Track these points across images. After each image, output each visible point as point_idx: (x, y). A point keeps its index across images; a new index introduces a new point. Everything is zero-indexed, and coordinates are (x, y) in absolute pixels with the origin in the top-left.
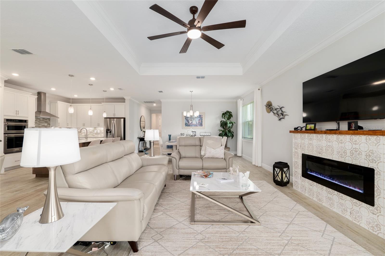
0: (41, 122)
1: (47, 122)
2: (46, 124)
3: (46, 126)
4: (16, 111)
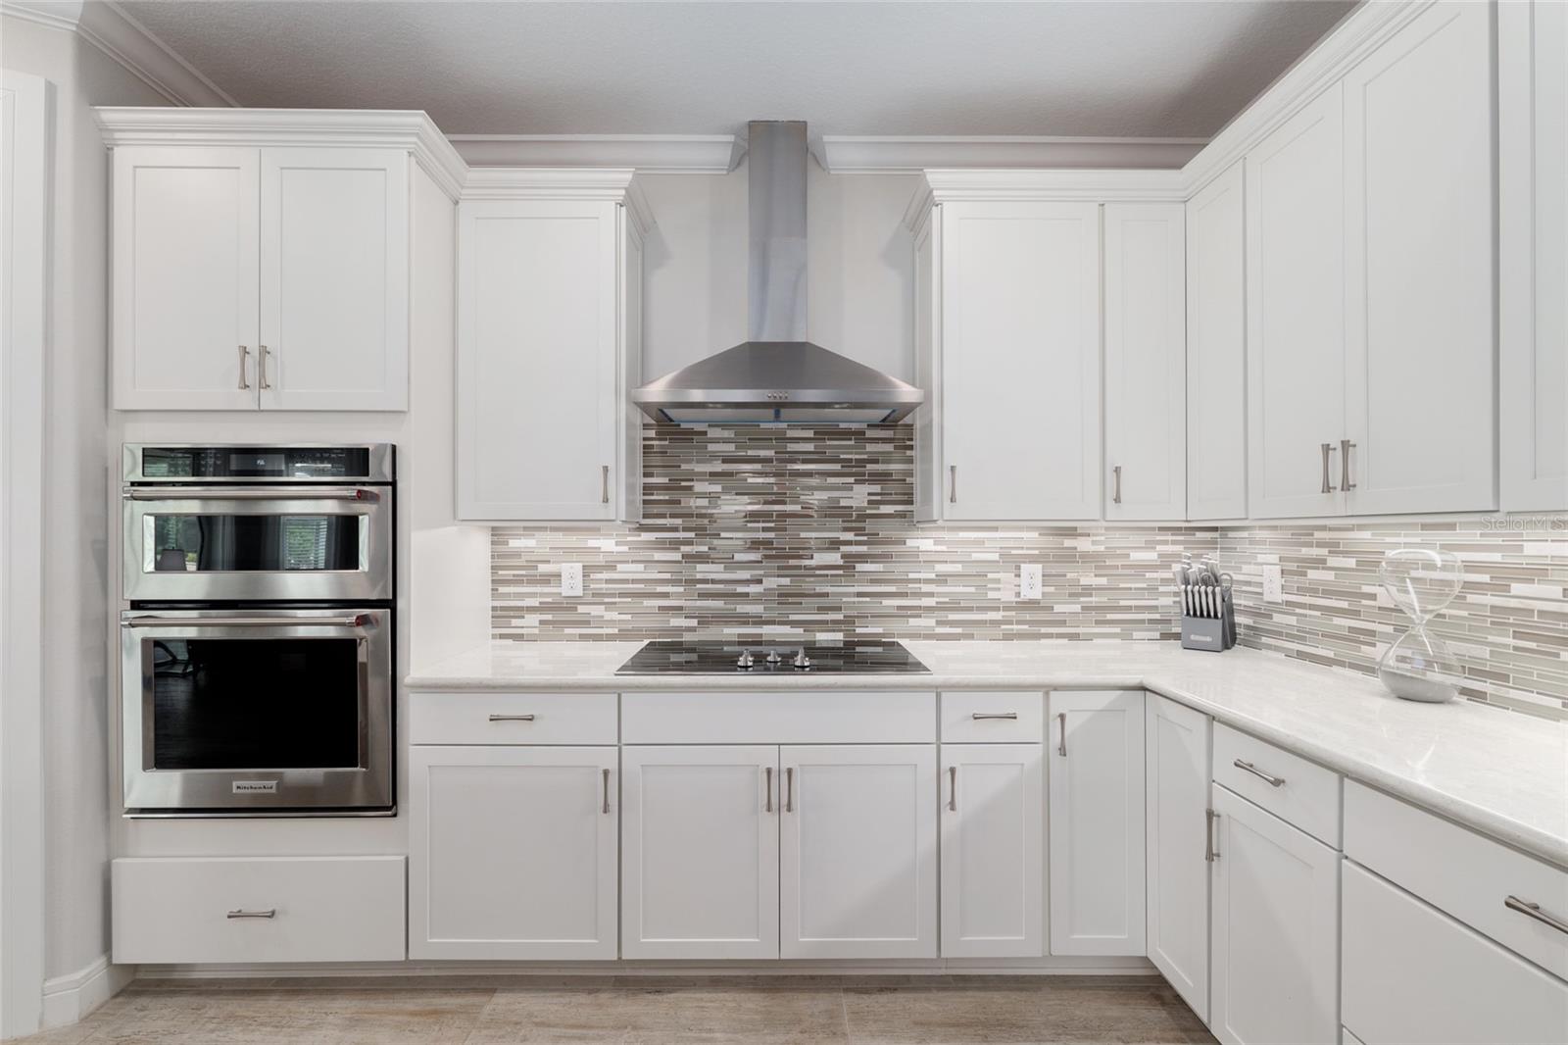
0: (790, 466)
1: (870, 467)
2: (859, 496)
3: (862, 517)
4: (245, 351)
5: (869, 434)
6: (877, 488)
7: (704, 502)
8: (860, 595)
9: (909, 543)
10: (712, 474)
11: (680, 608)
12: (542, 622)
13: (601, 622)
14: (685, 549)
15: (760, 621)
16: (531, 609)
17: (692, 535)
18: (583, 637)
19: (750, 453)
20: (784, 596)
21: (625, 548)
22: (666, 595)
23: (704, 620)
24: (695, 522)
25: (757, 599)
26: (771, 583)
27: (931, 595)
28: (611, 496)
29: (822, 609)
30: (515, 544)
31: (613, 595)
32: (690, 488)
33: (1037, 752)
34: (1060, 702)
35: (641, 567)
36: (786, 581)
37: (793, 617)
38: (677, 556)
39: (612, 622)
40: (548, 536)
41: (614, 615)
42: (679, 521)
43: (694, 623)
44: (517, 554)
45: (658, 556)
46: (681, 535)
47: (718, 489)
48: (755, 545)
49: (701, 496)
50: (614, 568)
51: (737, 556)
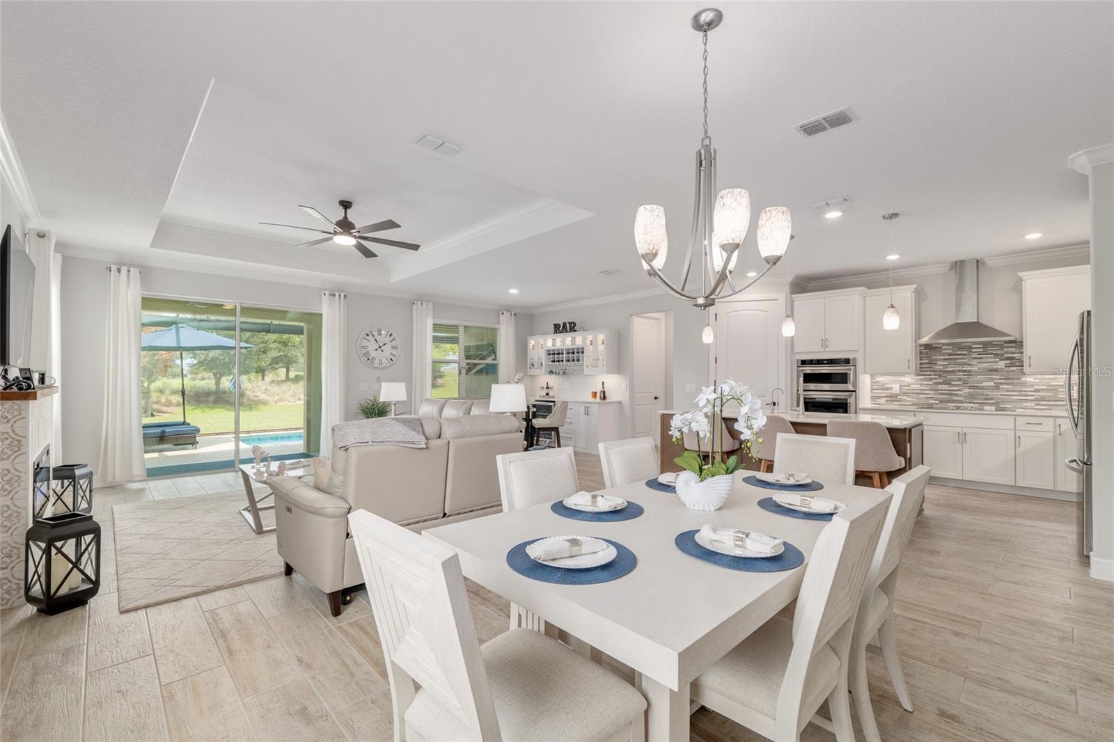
1: (1005, 355)
2: (1001, 365)
3: (1003, 371)
4: (822, 340)
5: (1005, 345)
6: (1008, 362)
7: (942, 367)
8: (1002, 395)
9: (1022, 379)
10: (944, 359)
11: (933, 398)
12: (886, 400)
13: (905, 401)
14: (934, 381)
15: (960, 402)
16: (883, 397)
17: (937, 377)
18: (899, 405)
19: (958, 352)
20: (971, 395)
21: (913, 381)
22: (928, 394)
23: (941, 401)
24: (937, 373)
25: (960, 396)
26: (966, 391)
27: (1032, 396)
28: (910, 366)
29: (986, 399)
30: (877, 379)
31: (910, 393)
32: (937, 363)
33: (1051, 435)
34: (1059, 421)
35: (919, 386)
36: (972, 390)
38: (932, 383)
39: (909, 401)
40: (889, 377)
41: (910, 399)
42: (932, 373)
43: (938, 402)
44: (878, 382)
45: (925, 383)
46: (933, 377)
47: (946, 363)
48: (959, 380)
49: (940, 365)
50: (910, 386)
51: (953, 383)
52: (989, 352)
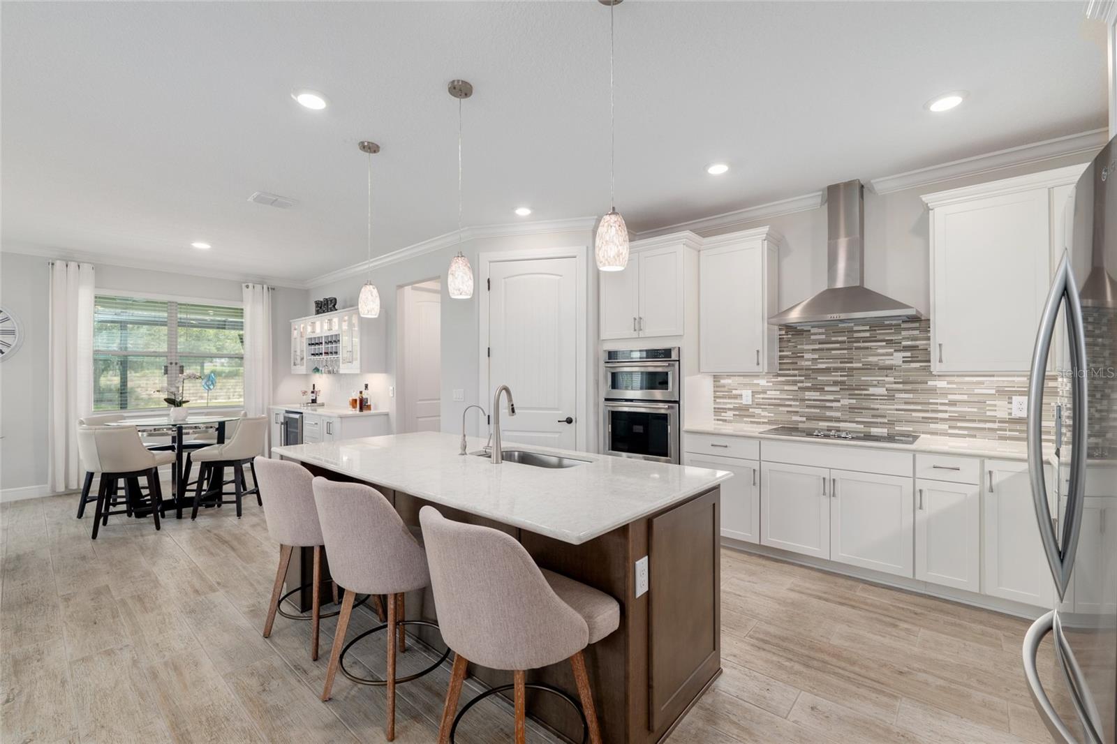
0: (855, 345)
1: (904, 343)
2: (897, 358)
4: (635, 319)
5: (903, 326)
6: (908, 354)
7: (810, 363)
8: (897, 410)
9: (929, 383)
10: (813, 350)
11: (797, 412)
12: (734, 415)
13: (760, 416)
14: (799, 385)
15: (838, 420)
16: (730, 409)
17: (803, 378)
18: (752, 422)
19: (833, 339)
20: (852, 409)
21: (771, 384)
22: (790, 406)
23: (809, 418)
24: (803, 372)
25: (837, 409)
26: (845, 402)
27: (946, 412)
28: (761, 362)
29: (874, 416)
30: (723, 381)
31: (765, 405)
32: (803, 357)
33: (976, 489)
34: (989, 465)
35: (778, 392)
36: (854, 401)
37: (857, 419)
38: (796, 388)
39: (765, 417)
40: (737, 378)
41: (764, 414)
42: (796, 372)
43: (804, 419)
44: (724, 386)
45: (786, 388)
46: (798, 378)
47: (816, 356)
48: (835, 383)
49: (808, 360)
50: (766, 393)
51: (827, 389)
52: (880, 337)
